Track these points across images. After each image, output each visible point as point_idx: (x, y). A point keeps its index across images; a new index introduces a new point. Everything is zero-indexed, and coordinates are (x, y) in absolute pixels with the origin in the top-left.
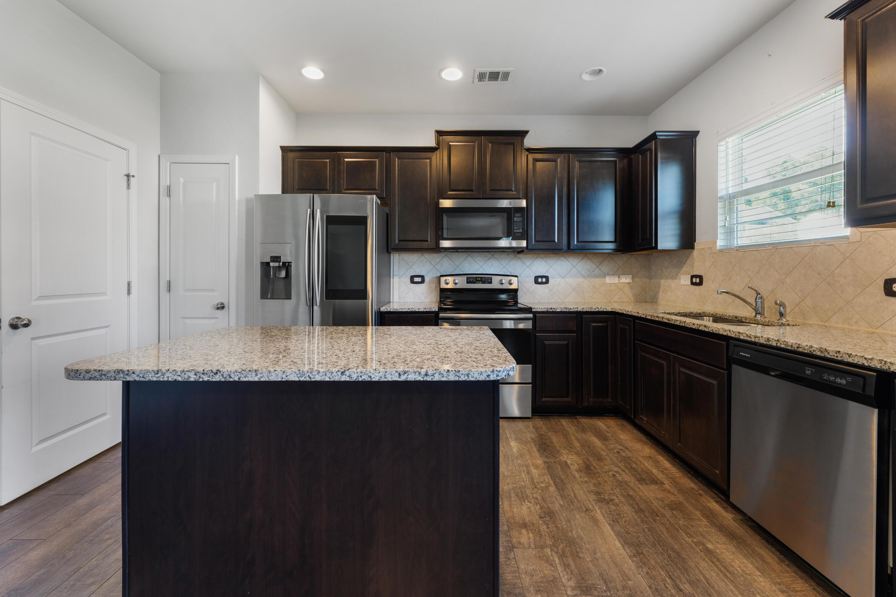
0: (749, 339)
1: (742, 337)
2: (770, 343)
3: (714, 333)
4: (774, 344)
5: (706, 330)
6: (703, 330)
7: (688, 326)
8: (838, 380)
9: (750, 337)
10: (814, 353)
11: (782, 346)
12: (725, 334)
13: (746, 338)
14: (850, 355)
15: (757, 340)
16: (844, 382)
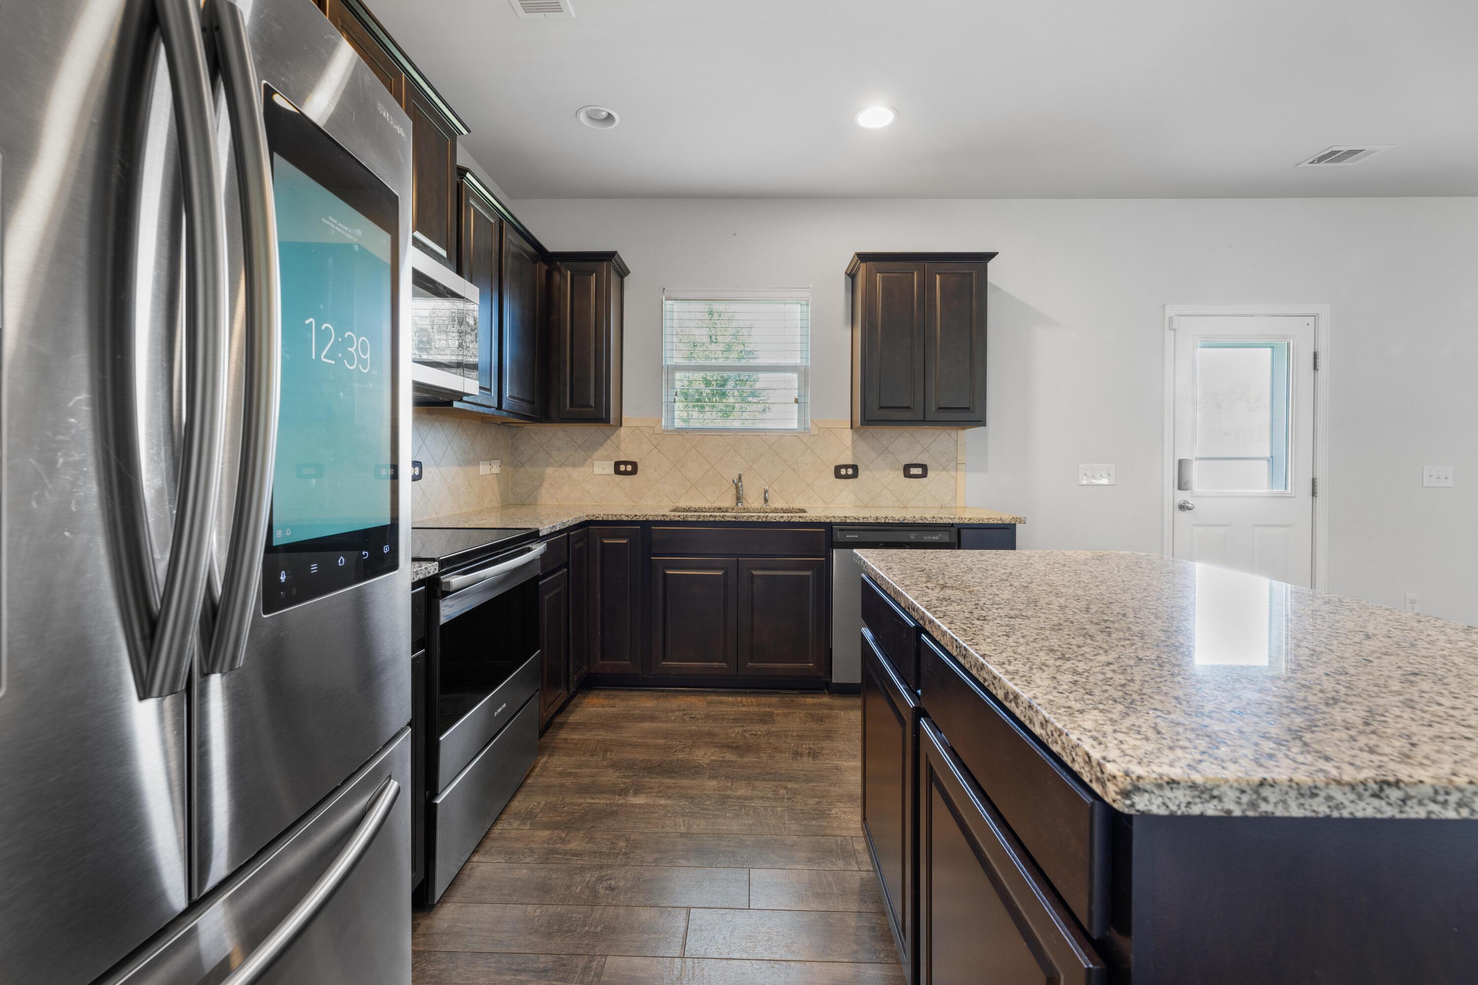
0: (857, 521)
1: (848, 521)
2: (879, 521)
3: (813, 523)
4: (883, 521)
5: (801, 520)
6: (797, 521)
7: (772, 520)
8: (934, 538)
9: (858, 519)
10: (917, 522)
11: (890, 521)
12: (828, 521)
13: (853, 521)
14: (941, 518)
15: (865, 521)
16: (938, 538)
